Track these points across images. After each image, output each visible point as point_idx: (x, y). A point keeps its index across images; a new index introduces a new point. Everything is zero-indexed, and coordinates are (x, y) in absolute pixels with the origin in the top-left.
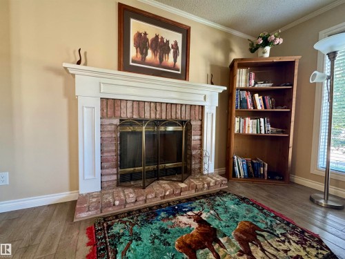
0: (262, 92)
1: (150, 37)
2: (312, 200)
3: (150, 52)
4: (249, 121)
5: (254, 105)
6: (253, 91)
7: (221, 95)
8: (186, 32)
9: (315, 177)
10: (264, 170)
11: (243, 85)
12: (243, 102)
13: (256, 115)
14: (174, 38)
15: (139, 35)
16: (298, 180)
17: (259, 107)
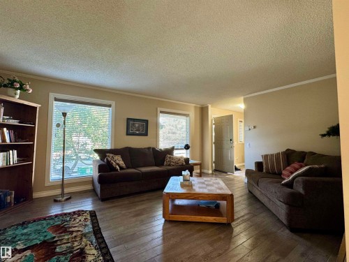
2: (56, 201)
5: (4, 139)
6: (2, 126)
10: (10, 199)
16: (36, 195)
17: (8, 140)
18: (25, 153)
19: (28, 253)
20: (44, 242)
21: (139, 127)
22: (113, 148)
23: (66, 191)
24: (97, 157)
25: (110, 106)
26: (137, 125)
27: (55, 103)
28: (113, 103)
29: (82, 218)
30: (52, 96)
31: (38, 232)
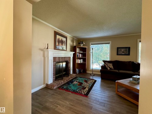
0: (81, 53)
1: (60, 39)
2: (91, 75)
3: (60, 43)
4: (79, 60)
5: (80, 57)
6: (79, 53)
7: (74, 54)
8: (66, 38)
9: (90, 71)
10: (82, 71)
11: (78, 52)
12: (78, 55)
13: (80, 59)
14: (64, 39)
15: (58, 39)
16: (88, 72)
17: (81, 57)
18: (84, 60)
19: (78, 83)
20: (81, 83)
21: (124, 51)
22: (110, 60)
23: (94, 73)
24: (103, 63)
25: (109, 43)
26: (123, 50)
27: (91, 45)
28: (110, 42)
29: (92, 81)
30: (90, 43)
31: (82, 80)
